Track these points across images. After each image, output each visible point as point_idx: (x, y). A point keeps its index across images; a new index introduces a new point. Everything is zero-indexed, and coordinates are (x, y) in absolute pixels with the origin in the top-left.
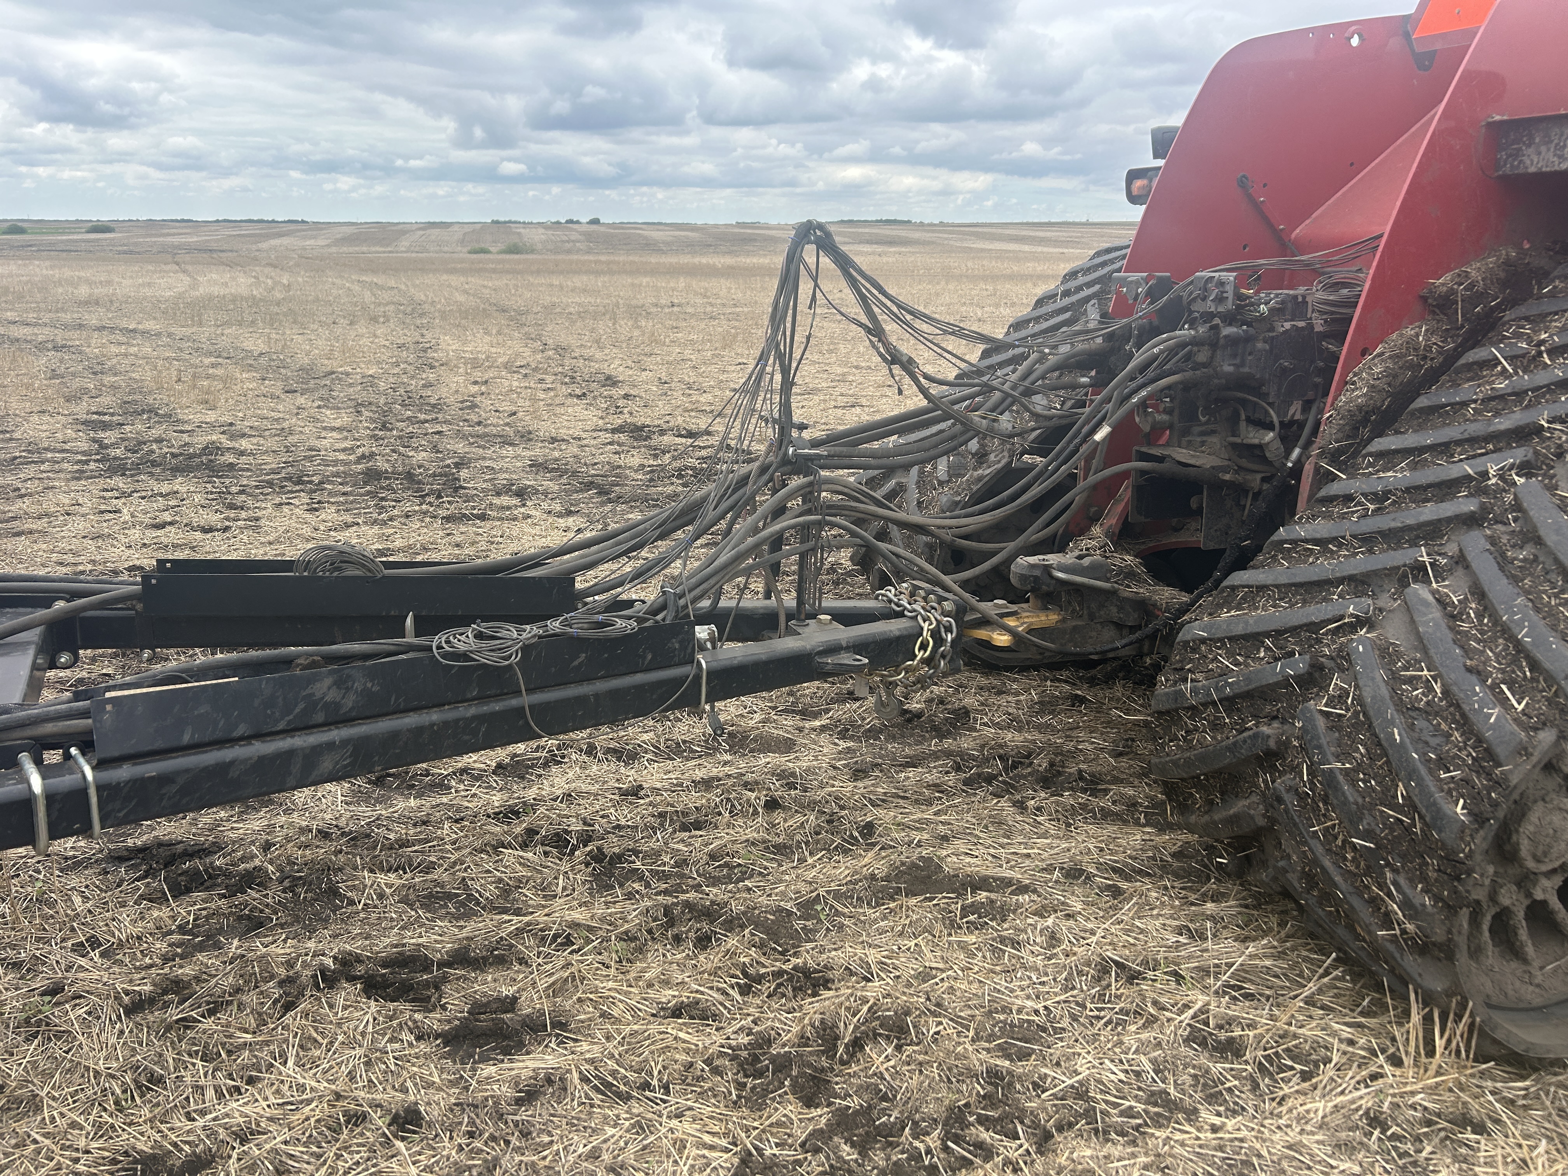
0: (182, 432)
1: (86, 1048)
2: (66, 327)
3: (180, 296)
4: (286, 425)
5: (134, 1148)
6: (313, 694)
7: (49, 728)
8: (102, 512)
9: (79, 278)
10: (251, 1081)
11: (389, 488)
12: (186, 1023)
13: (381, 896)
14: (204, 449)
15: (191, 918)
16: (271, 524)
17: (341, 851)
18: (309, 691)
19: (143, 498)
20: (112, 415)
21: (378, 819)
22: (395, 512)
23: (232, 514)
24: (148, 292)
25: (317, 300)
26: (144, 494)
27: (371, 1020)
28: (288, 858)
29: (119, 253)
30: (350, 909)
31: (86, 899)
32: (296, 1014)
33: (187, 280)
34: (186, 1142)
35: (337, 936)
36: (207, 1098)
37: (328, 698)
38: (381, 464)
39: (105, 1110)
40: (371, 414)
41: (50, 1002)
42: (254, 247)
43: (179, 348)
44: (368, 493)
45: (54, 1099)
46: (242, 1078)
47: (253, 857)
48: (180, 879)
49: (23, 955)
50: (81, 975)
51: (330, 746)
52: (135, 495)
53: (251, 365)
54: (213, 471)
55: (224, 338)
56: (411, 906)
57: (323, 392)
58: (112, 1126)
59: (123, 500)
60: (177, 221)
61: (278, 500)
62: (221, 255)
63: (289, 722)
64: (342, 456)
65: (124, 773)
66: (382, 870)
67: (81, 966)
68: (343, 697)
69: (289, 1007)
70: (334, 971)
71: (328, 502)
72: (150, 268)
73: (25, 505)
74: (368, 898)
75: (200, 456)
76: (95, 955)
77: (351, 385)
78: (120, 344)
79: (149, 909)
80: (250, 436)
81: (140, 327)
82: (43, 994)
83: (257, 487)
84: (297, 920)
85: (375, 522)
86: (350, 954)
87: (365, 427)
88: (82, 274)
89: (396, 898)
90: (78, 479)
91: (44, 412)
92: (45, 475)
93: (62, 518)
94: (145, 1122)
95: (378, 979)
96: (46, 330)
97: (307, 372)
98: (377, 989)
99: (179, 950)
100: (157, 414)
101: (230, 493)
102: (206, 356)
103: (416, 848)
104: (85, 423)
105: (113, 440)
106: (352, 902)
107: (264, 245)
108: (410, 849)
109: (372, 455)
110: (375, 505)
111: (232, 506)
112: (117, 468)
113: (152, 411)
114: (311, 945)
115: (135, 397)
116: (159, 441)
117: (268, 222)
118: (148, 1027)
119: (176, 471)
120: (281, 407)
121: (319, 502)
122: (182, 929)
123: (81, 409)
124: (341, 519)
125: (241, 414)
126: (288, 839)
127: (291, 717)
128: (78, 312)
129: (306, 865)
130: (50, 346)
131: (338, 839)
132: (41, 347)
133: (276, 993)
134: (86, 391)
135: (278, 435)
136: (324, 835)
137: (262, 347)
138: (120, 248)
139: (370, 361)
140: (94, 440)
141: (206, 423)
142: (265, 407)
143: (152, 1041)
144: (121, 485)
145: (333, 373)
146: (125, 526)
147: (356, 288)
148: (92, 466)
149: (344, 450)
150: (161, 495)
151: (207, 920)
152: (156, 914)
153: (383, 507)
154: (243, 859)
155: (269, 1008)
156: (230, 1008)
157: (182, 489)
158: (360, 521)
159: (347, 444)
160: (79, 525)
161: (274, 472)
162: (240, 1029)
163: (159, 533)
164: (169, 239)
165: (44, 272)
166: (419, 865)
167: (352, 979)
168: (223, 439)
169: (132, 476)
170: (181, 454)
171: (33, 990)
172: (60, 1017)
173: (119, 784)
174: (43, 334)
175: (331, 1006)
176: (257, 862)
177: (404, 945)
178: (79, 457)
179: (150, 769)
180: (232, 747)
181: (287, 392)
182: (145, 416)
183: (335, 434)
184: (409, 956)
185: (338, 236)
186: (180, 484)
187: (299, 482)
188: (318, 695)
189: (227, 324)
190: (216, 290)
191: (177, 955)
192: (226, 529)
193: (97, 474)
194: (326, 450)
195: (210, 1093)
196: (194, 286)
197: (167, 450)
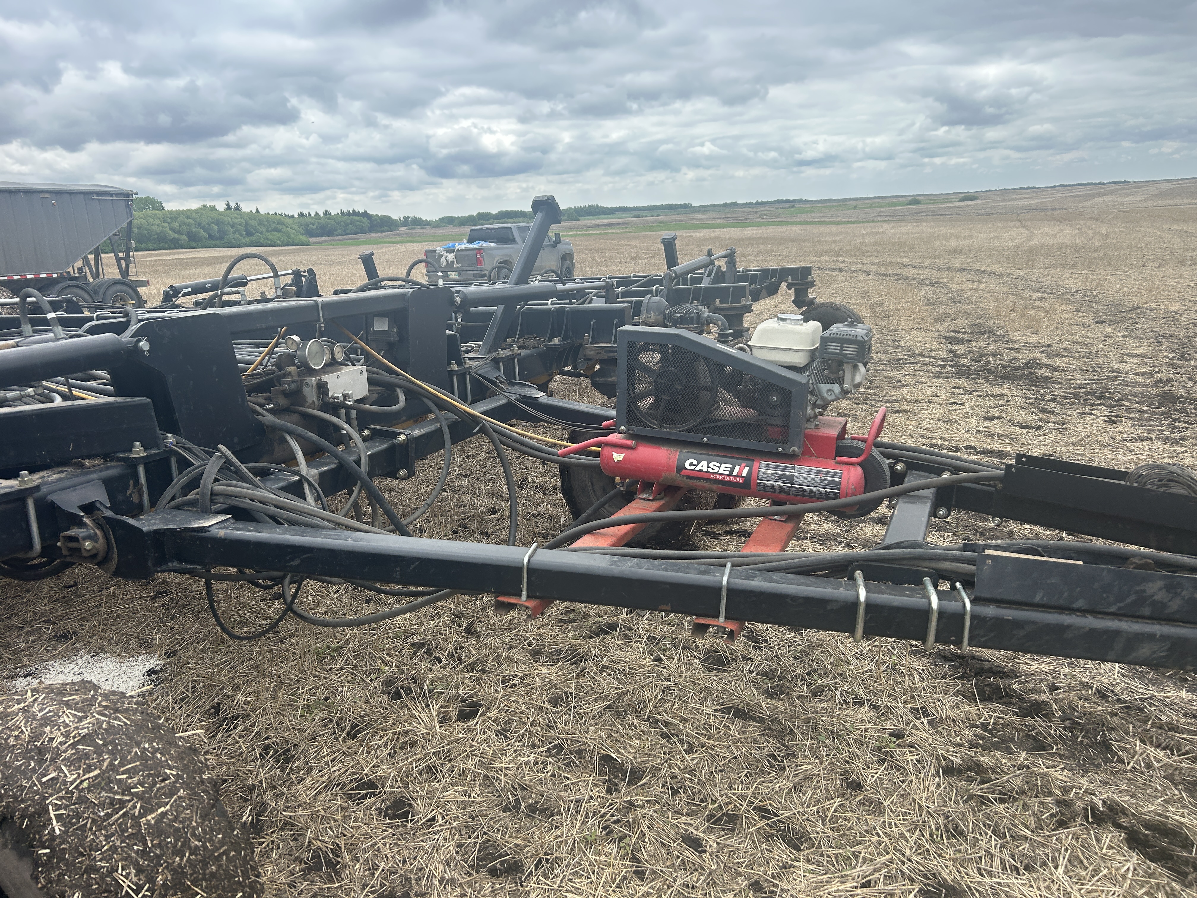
0: (1011, 349)
1: (914, 786)
2: (939, 269)
3: (1019, 246)
4: (1094, 349)
5: (940, 874)
6: (1144, 591)
7: (947, 565)
8: (952, 403)
9: (951, 234)
10: (1028, 868)
11: (1183, 411)
12: (983, 801)
13: (1149, 766)
14: (1027, 363)
15: (992, 721)
16: (1075, 429)
17: (1116, 715)
18: (1141, 587)
19: (980, 396)
20: (964, 333)
21: (1150, 698)
22: (1188, 433)
23: (1044, 416)
24: (997, 243)
25: (1130, 246)
26: (981, 393)
27: (1132, 868)
28: (1070, 703)
29: (979, 214)
30: (1119, 766)
31: (922, 679)
32: (1069, 833)
33: (1025, 232)
34: (977, 890)
35: (1106, 784)
36: (994, 864)
37: (1158, 597)
38: (1177, 390)
39: (923, 836)
40: (1171, 345)
41: (894, 742)
42: (1081, 205)
43: (1014, 285)
44: (1163, 413)
45: (891, 810)
46: (1021, 863)
47: (1040, 692)
48: (986, 688)
49: (880, 702)
50: (915, 732)
51: (1151, 637)
52: (975, 393)
53: (1069, 300)
54: (1032, 381)
55: (1049, 277)
56: (1176, 785)
57: (1129, 324)
58: (928, 850)
59: (967, 396)
60: (1024, 188)
61: (1082, 410)
62: (1053, 212)
63: (1120, 608)
64: (1140, 379)
65: (990, 611)
66: (1152, 743)
67: (915, 725)
68: (1170, 600)
69: (1062, 824)
70: (1102, 812)
71: (1125, 416)
72: (1000, 224)
73: (904, 391)
74: (1136, 763)
75: (1023, 368)
76: (925, 720)
77: (1154, 319)
78: (973, 281)
79: (963, 703)
80: (1063, 356)
81: (989, 269)
82: (891, 735)
83: (1065, 397)
84: (1072, 756)
85: (1167, 439)
86: (1118, 804)
87: (1164, 356)
88: (953, 231)
89: (1162, 773)
90: (938, 378)
91: (920, 328)
92: (917, 373)
93: (925, 404)
94: (950, 859)
95: (1141, 836)
96: (926, 271)
97: (1116, 307)
98: (1138, 844)
99: (981, 742)
100: (994, 335)
101: (1043, 400)
102: (1034, 292)
103: (1185, 736)
104: (945, 338)
105: (963, 352)
106: (1121, 761)
107: (1089, 203)
108: (1178, 735)
109: (1169, 381)
110: (1169, 425)
111: (1044, 411)
112: (964, 373)
113: (991, 332)
114: (1084, 781)
115: (981, 321)
116: (994, 355)
117: (1095, 184)
118: (957, 790)
119: (1005, 378)
120: (1091, 335)
121: (1117, 416)
122: (984, 726)
123: (944, 328)
124: (1135, 432)
125: (1057, 339)
126: (1071, 689)
127: (1122, 604)
128: (947, 258)
129: (1085, 714)
130: (927, 282)
131: (1113, 703)
132: (922, 283)
133: (1054, 809)
134: (948, 315)
135: (1086, 357)
136: (1102, 695)
137: (1079, 284)
138: (980, 211)
139: (1174, 299)
140: (951, 351)
141: (1030, 344)
142: (1078, 334)
143: (958, 801)
144: (966, 385)
145: (1139, 308)
146: (967, 416)
147: (1167, 236)
148: (948, 369)
149: (1143, 374)
150: (993, 395)
151: (1003, 728)
152: (967, 708)
153: (1176, 427)
154: (1033, 691)
155: (1046, 818)
156: (1016, 804)
157: (1009, 393)
158: (1153, 437)
159: (1145, 369)
160: (936, 411)
161: (1079, 386)
162: (1022, 823)
163: (990, 424)
164: (1016, 203)
165: (929, 230)
166: (1187, 753)
167: (1118, 826)
168: (1042, 357)
169: (973, 379)
170: (1009, 366)
171: (885, 729)
172: (899, 755)
173: (985, 617)
174: (924, 274)
175: (1098, 841)
176: (1043, 697)
177: (1167, 817)
178: (940, 362)
179: (1009, 614)
180: (1070, 614)
181: (1097, 322)
182: (986, 336)
183: (1135, 360)
184: (1171, 829)
185: (1156, 192)
186: (1007, 389)
187: (1101, 397)
188: (1149, 592)
189: (1054, 266)
190: (1048, 240)
191: (979, 744)
192: (1039, 428)
193: (950, 375)
194: (1127, 373)
195: (997, 862)
196: (1030, 238)
197: (999, 362)
